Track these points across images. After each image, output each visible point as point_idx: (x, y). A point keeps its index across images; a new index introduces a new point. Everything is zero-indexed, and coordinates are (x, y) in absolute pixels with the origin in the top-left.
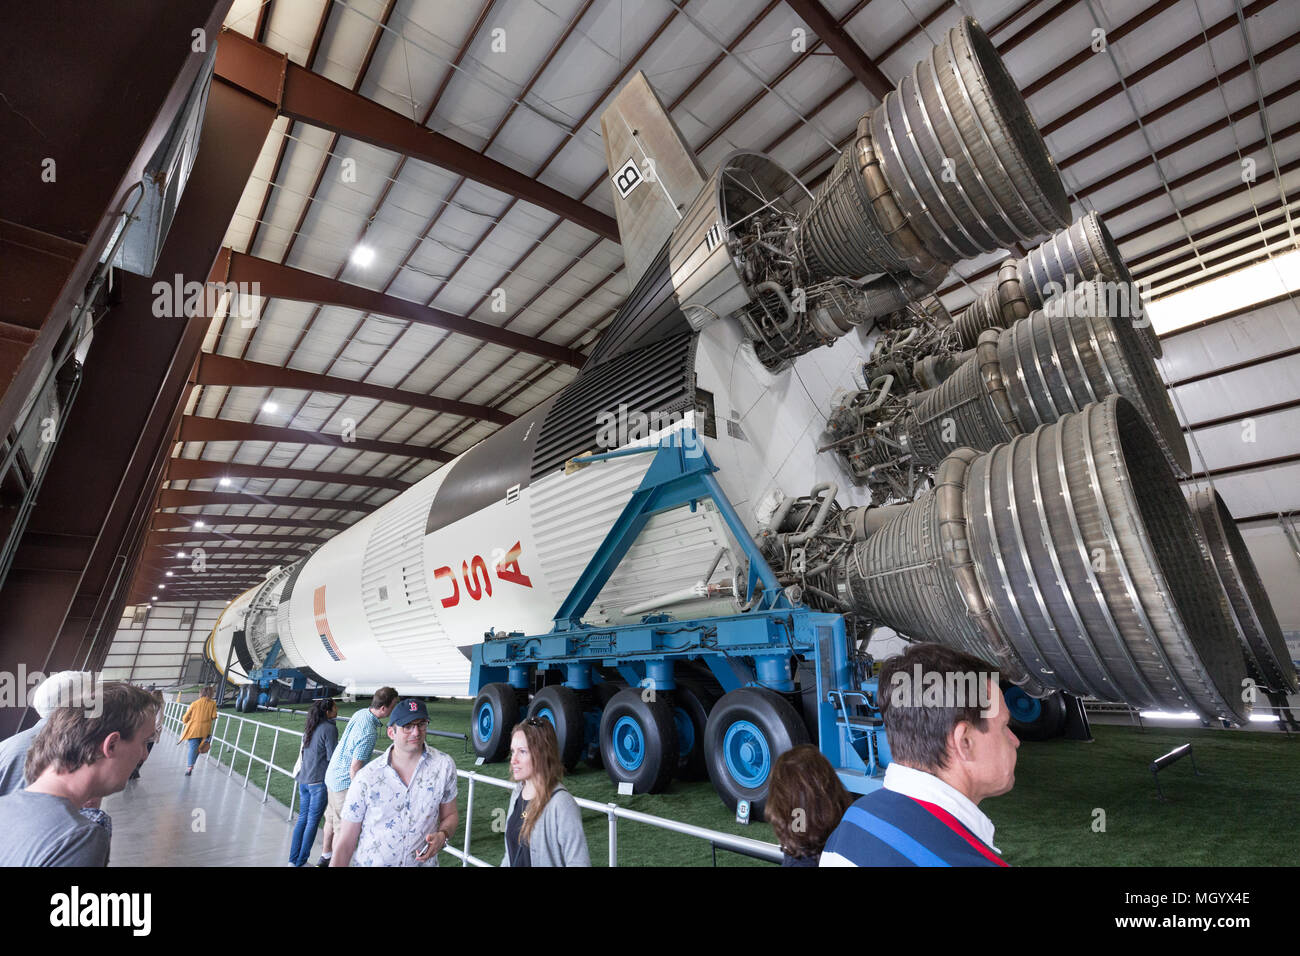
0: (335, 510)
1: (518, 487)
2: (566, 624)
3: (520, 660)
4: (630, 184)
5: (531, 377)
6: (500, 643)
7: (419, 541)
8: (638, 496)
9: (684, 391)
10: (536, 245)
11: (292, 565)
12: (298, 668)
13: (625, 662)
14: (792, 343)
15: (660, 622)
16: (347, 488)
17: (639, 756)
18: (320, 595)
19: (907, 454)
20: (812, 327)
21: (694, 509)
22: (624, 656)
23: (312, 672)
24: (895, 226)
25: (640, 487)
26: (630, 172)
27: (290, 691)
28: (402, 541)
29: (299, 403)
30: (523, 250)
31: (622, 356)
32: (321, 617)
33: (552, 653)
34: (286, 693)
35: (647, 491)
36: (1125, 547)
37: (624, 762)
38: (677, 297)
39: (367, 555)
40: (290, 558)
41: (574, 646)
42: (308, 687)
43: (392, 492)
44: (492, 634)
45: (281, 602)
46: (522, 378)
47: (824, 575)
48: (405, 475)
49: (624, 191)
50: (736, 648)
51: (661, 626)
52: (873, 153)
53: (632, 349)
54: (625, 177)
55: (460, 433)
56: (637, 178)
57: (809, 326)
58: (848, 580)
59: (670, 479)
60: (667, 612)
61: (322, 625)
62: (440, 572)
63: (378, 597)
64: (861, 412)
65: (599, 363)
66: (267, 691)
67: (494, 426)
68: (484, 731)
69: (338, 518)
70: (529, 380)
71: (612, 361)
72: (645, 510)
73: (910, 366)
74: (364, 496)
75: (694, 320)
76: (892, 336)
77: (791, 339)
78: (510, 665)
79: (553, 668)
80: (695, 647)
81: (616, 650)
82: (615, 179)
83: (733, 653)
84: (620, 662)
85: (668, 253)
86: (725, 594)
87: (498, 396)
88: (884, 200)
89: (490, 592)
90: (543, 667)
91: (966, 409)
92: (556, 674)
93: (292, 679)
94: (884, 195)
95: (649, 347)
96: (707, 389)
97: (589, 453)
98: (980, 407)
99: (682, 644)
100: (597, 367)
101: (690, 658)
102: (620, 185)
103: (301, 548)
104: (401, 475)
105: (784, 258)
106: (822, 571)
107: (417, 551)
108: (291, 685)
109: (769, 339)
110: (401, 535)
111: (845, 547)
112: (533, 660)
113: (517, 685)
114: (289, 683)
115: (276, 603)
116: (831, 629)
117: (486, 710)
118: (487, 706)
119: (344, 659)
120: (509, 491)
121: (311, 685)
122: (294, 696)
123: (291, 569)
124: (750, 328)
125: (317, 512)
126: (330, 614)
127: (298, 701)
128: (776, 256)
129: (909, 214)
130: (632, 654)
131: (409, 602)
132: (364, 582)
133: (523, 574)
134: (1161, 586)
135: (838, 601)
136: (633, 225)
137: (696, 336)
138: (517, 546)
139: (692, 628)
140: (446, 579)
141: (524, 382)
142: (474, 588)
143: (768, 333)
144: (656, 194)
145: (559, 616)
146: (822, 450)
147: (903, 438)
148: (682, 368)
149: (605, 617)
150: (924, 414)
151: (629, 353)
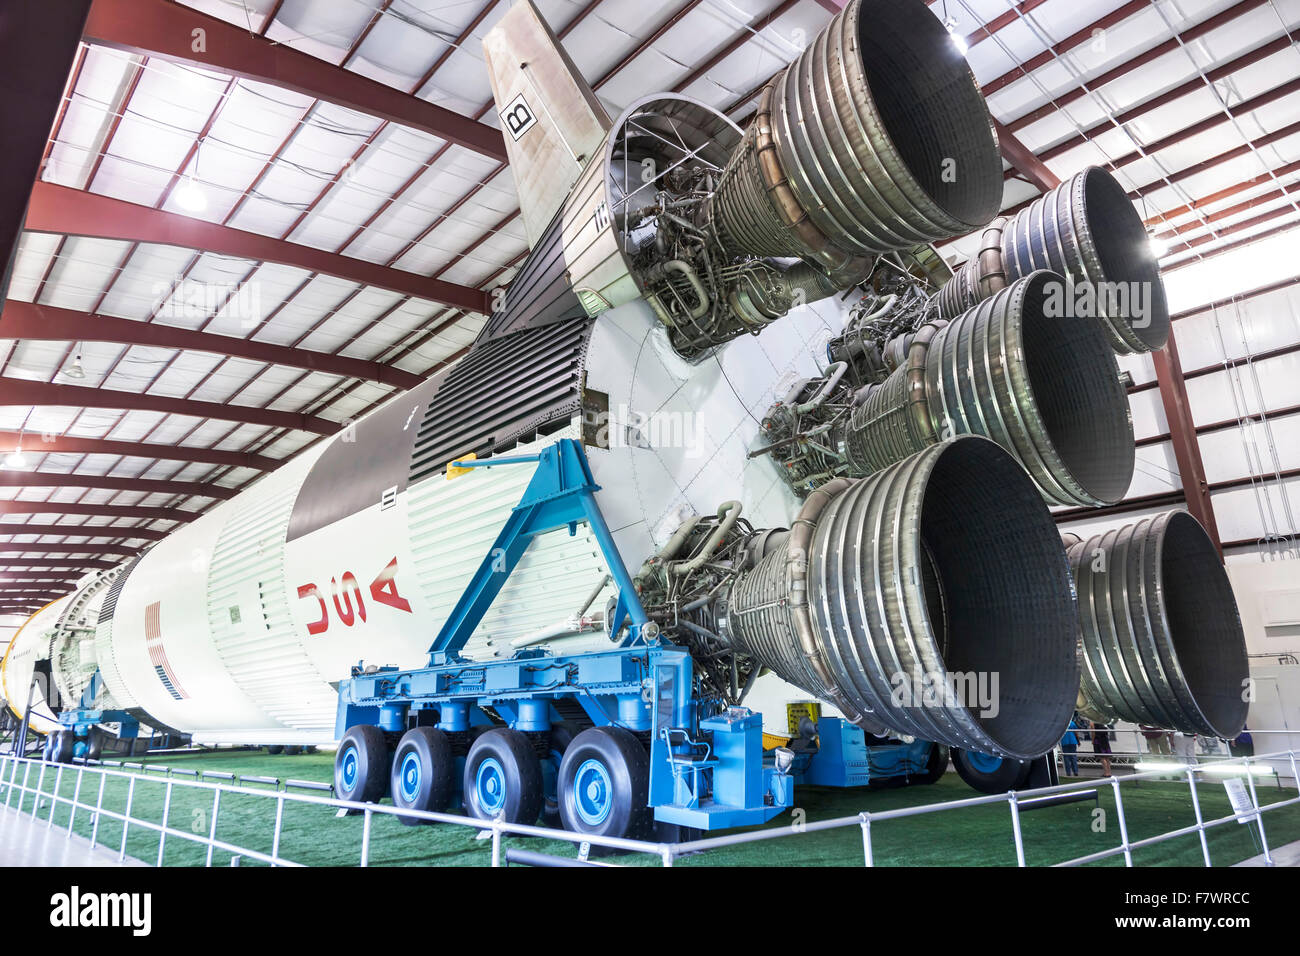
0: (173, 495)
1: (394, 489)
2: (441, 657)
3: (390, 699)
4: (522, 125)
5: (433, 325)
6: (370, 678)
7: (278, 549)
8: (517, 514)
9: (572, 391)
10: (423, 169)
11: (114, 570)
12: (127, 710)
13: (501, 701)
14: (708, 331)
15: (534, 657)
16: (186, 466)
17: (499, 799)
18: (153, 613)
19: (844, 463)
20: (732, 313)
21: (573, 531)
22: (495, 694)
23: (146, 714)
24: (794, 220)
25: (522, 502)
26: (521, 109)
27: (117, 740)
28: (258, 548)
29: (115, 357)
30: (407, 174)
31: (519, 333)
32: (155, 642)
33: (422, 691)
34: (112, 743)
35: (526, 509)
36: (908, 596)
37: (486, 806)
38: (569, 275)
39: (212, 564)
40: (110, 558)
41: (445, 683)
42: (141, 734)
43: (251, 472)
44: (361, 668)
45: (101, 620)
46: (420, 327)
47: (706, 608)
48: (268, 449)
49: (516, 131)
50: (599, 685)
51: (533, 662)
52: (770, 135)
53: (528, 327)
54: (515, 115)
55: (341, 395)
56: (529, 118)
57: (728, 312)
58: (728, 614)
59: (549, 497)
60: (543, 647)
61: (157, 651)
62: (304, 590)
63: (229, 618)
64: (800, 410)
65: (494, 337)
66: (86, 739)
67: (386, 388)
68: (348, 779)
69: (178, 504)
70: (430, 330)
71: (508, 337)
72: (525, 530)
73: (881, 345)
74: (213, 476)
75: (590, 303)
76: (868, 303)
77: (706, 327)
78: (380, 703)
79: (428, 708)
80: (562, 685)
81: (489, 687)
82: (505, 116)
83: (594, 692)
84: (495, 701)
85: (562, 220)
86: (598, 629)
87: (389, 349)
88: (780, 190)
89: (363, 616)
90: (417, 707)
91: (895, 416)
92: (430, 715)
93: (119, 724)
94: (779, 185)
95: (545, 327)
96: (600, 390)
97: (472, 456)
98: (907, 419)
99: (552, 680)
100: (493, 342)
101: (556, 696)
102: (510, 123)
103: (124, 544)
104: (263, 448)
105: (695, 233)
106: (704, 604)
107: (276, 561)
108: (118, 732)
109: (681, 327)
110: (256, 540)
111: (730, 578)
112: (404, 699)
113: (388, 727)
114: (115, 729)
115: (92, 622)
116: (676, 668)
117: (351, 756)
118: (351, 751)
119: (188, 697)
120: (385, 493)
121: (145, 731)
122: (122, 747)
123: (111, 575)
124: (660, 312)
125: (146, 496)
126: (166, 638)
127: (127, 754)
128: (687, 231)
129: (808, 208)
130: (504, 692)
131: (268, 627)
132: (210, 599)
133: (400, 596)
134: (927, 633)
135: (717, 638)
136: (528, 172)
137: (591, 323)
138: (394, 562)
139: (561, 665)
140: (311, 600)
141: (424, 332)
142: (345, 611)
143: (679, 321)
144: (553, 141)
145: (435, 648)
146: (753, 455)
147: (841, 444)
148: (573, 363)
149: (493, 649)
150: (862, 418)
151: (526, 332)
